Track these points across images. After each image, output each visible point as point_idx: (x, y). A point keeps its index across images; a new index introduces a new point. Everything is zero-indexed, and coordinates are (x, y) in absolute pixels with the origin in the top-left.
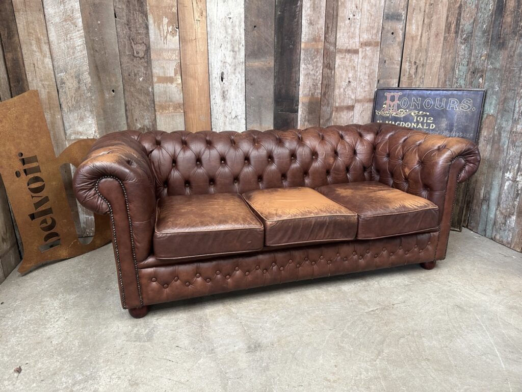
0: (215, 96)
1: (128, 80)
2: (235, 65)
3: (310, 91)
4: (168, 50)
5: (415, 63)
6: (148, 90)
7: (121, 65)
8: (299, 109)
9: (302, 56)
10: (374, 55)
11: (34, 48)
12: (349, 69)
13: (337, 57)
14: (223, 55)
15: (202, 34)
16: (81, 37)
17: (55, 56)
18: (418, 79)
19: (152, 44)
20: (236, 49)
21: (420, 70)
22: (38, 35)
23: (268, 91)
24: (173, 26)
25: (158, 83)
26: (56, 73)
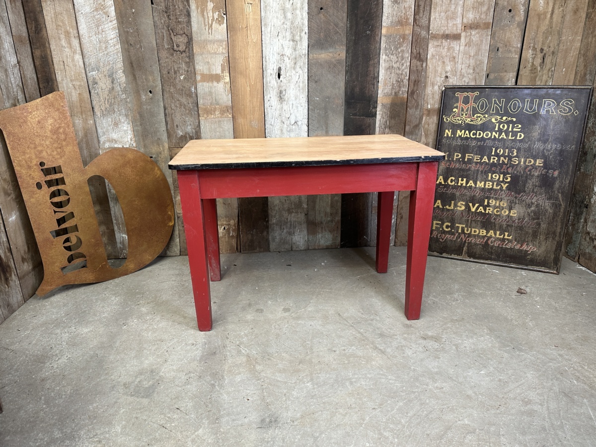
0: (270, 98)
1: (168, 80)
2: (296, 58)
3: (393, 88)
4: (213, 42)
5: (542, 50)
6: (190, 90)
7: (159, 61)
8: (378, 113)
9: (383, 45)
10: (482, 41)
11: (63, 42)
12: (447, 61)
13: (430, 45)
14: (280, 45)
15: (255, 20)
16: (114, 28)
17: (86, 52)
18: (545, 72)
19: (194, 35)
20: (297, 38)
21: (548, 60)
22: (67, 28)
23: (337, 90)
24: (220, 11)
25: (202, 82)
26: (88, 72)
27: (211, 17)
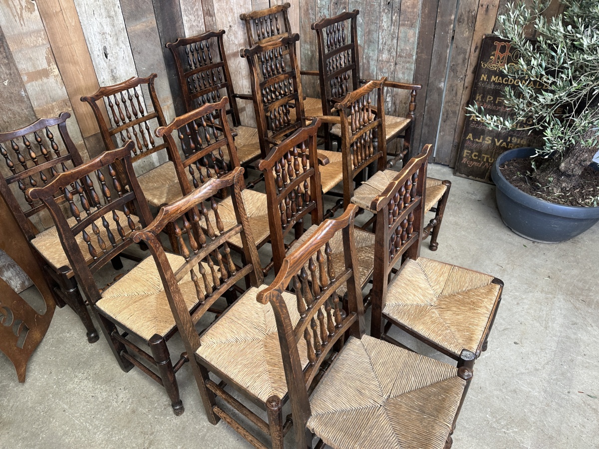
2: (116, 34)
4: (30, 34)
6: (19, 95)
9: (182, 7)
14: (99, 24)
15: (67, 1)
19: (5, 31)
20: (113, 13)
23: (158, 57)
25: (30, 82)
27: (18, 5)
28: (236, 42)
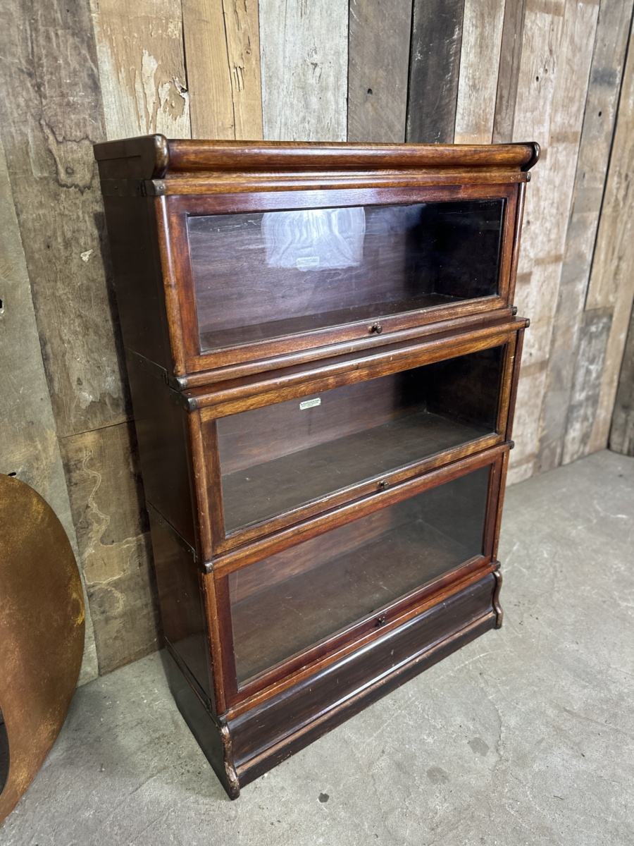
1: (47, 265)
5: (627, 176)
10: (568, 161)
15: (250, 109)
21: (631, 190)
24: (172, 82)
27: (152, 95)
28: (532, 255)
